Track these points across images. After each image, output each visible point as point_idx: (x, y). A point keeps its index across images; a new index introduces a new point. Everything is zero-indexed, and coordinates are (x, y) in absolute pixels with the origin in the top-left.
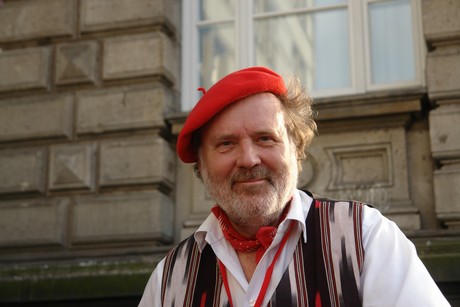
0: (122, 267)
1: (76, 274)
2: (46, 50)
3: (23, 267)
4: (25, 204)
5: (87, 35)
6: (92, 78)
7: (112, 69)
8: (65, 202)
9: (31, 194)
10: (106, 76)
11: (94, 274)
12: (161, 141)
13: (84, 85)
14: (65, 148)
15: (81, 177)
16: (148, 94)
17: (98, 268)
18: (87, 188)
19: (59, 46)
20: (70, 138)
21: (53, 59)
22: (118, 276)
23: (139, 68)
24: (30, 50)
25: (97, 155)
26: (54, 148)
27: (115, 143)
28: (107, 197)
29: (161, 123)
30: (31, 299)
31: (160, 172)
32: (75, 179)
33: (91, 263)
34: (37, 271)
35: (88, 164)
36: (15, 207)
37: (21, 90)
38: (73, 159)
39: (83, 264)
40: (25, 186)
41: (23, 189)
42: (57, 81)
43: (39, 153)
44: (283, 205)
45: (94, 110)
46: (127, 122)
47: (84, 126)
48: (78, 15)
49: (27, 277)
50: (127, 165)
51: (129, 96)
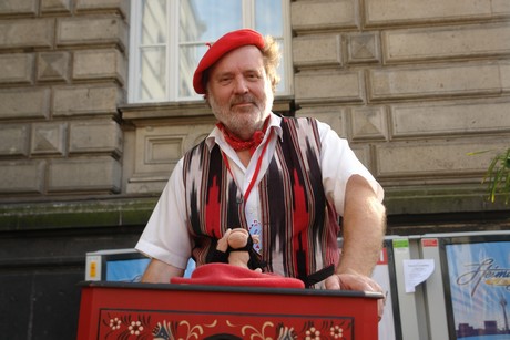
0: (84, 207)
1: (52, 212)
2: (30, 56)
3: (11, 207)
4: (13, 163)
5: (61, 47)
6: (65, 77)
7: (79, 72)
8: (43, 163)
9: (17, 157)
10: (75, 76)
11: (65, 212)
12: (114, 123)
13: (60, 82)
14: (44, 125)
15: (55, 146)
16: (106, 90)
17: (67, 208)
18: (59, 154)
19: (40, 54)
20: (48, 118)
21: (36, 62)
22: (83, 214)
23: (100, 72)
24: (18, 55)
25: (67, 131)
26: (35, 125)
27: (81, 123)
28: (74, 160)
29: (115, 111)
30: (18, 228)
31: (113, 144)
32: (51, 147)
33: (61, 205)
34: (22, 210)
35: (61, 137)
36: (5, 165)
37: (11, 83)
38: (50, 132)
39: (56, 206)
40: (13, 150)
41: (11, 153)
42: (39, 78)
43: (24, 128)
44: (263, 119)
45: (65, 99)
46: (90, 109)
47: (58, 110)
48: (55, 33)
49: (14, 213)
50: (90, 139)
51: (92, 91)
